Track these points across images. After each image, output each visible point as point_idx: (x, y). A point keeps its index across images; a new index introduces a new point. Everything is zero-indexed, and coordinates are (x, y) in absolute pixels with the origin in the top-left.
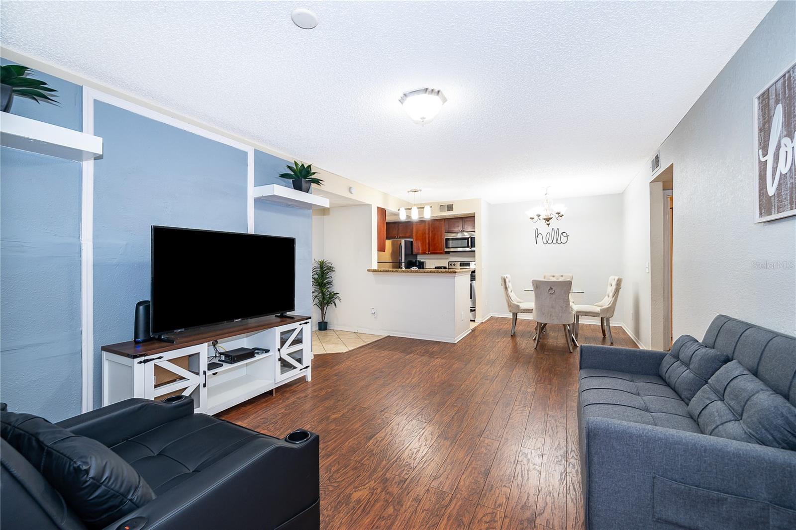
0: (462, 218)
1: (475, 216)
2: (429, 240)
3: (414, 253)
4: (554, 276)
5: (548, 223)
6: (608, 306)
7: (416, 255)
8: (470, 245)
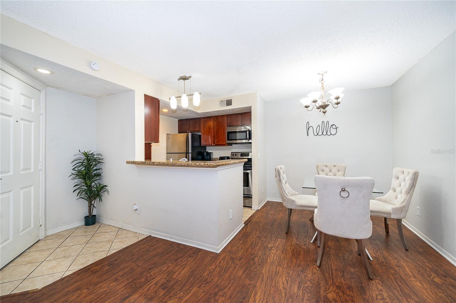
0: (241, 114)
1: (251, 112)
2: (214, 134)
3: (202, 145)
4: (326, 166)
5: (324, 110)
6: (402, 205)
7: (205, 147)
8: (248, 137)
